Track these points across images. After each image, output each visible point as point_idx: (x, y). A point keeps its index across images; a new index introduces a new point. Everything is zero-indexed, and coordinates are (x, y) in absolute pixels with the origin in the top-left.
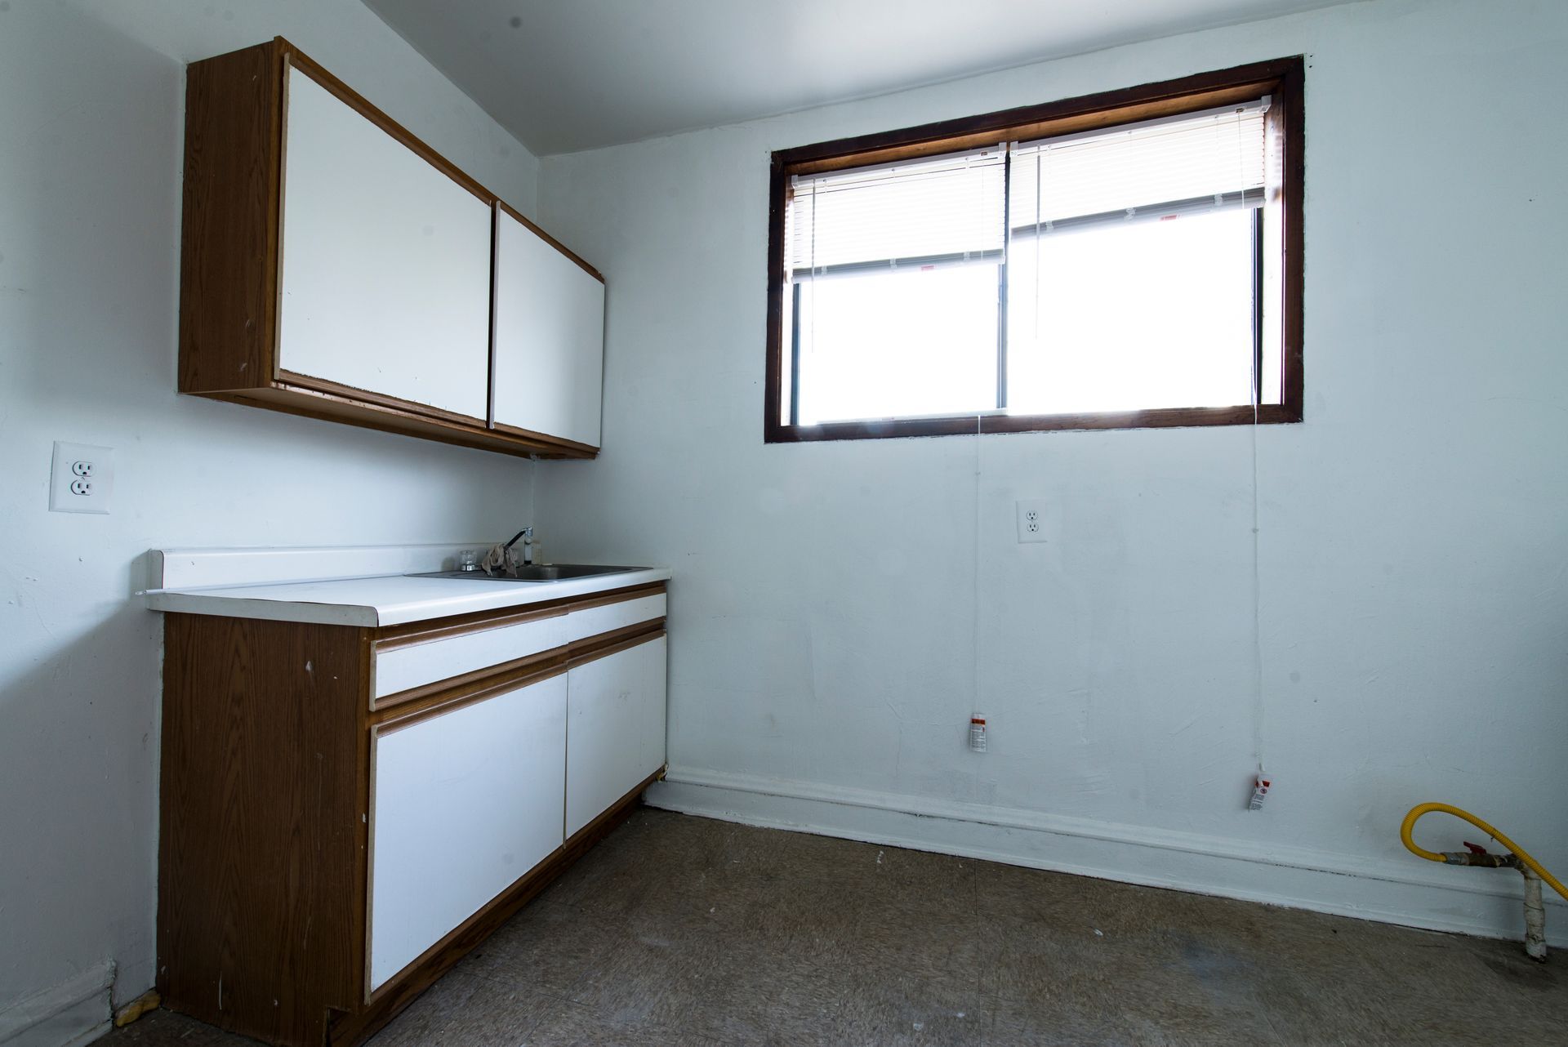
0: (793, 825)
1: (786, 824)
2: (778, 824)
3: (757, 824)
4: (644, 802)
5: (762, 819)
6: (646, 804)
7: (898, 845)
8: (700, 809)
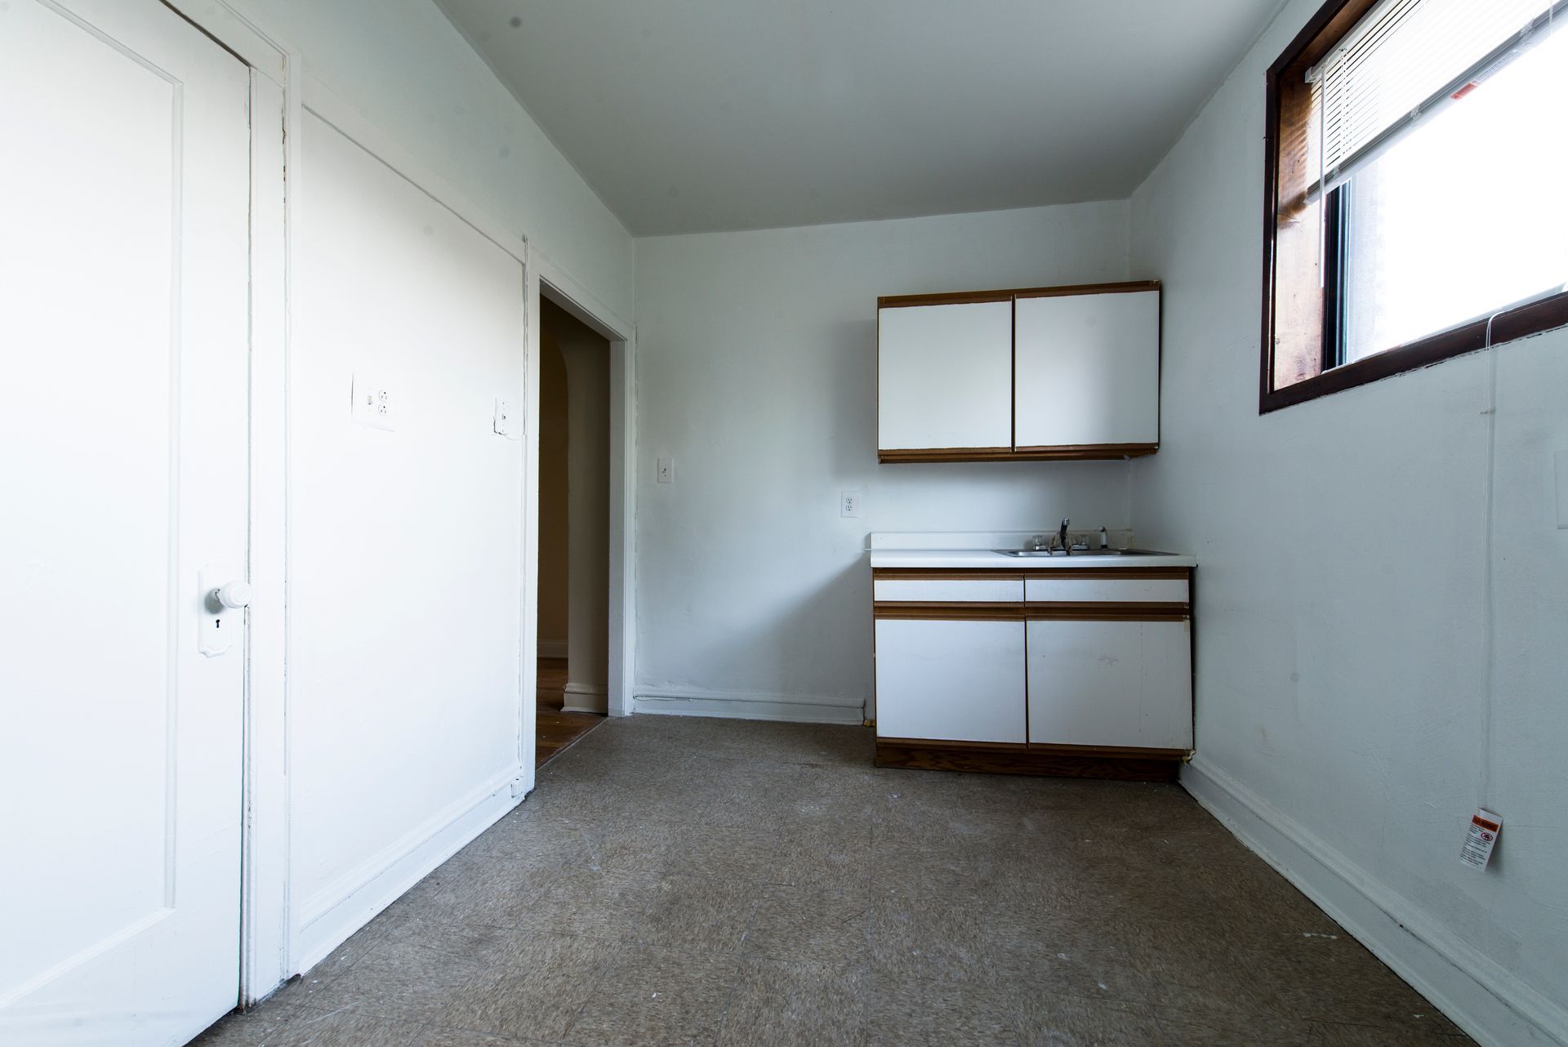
0: (1275, 862)
1: (1269, 857)
2: (1263, 853)
3: (1246, 843)
4: (1179, 779)
5: (1253, 840)
6: (1179, 782)
7: (1370, 948)
8: (1212, 806)
